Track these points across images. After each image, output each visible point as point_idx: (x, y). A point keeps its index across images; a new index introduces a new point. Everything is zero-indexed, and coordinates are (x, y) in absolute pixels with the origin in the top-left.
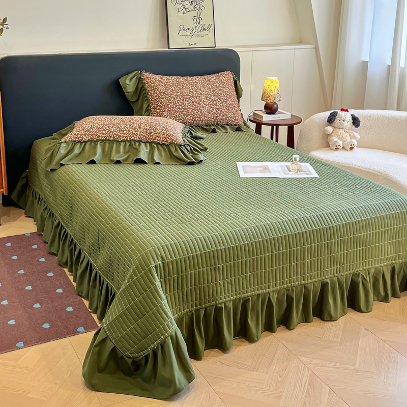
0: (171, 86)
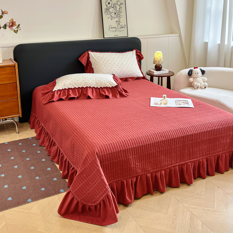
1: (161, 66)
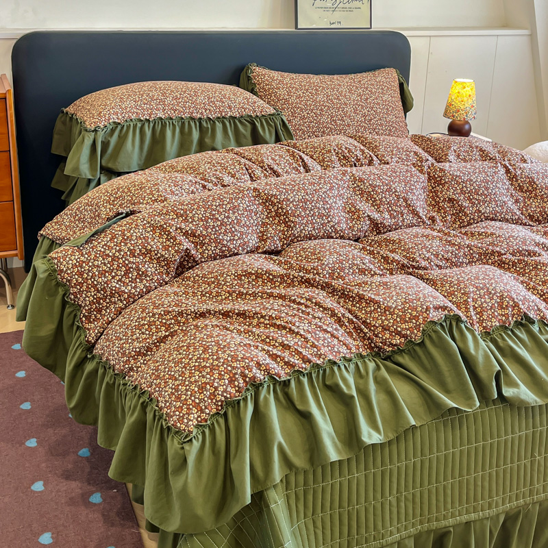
0: (297, 89)
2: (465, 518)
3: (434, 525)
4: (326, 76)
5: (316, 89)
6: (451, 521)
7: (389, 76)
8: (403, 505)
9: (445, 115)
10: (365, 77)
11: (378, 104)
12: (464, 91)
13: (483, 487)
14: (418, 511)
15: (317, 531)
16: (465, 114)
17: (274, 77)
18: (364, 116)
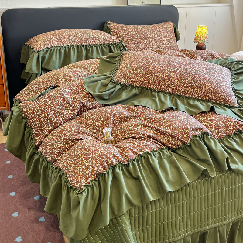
1: (204, 46)
2: (214, 225)
3: (200, 229)
4: (142, 26)
5: (137, 31)
6: (208, 227)
7: (169, 25)
8: (185, 221)
9: (195, 41)
10: (159, 26)
11: (165, 37)
12: (203, 30)
13: (222, 210)
14: (192, 223)
15: (144, 234)
16: (203, 41)
17: (118, 26)
18: (159, 43)
